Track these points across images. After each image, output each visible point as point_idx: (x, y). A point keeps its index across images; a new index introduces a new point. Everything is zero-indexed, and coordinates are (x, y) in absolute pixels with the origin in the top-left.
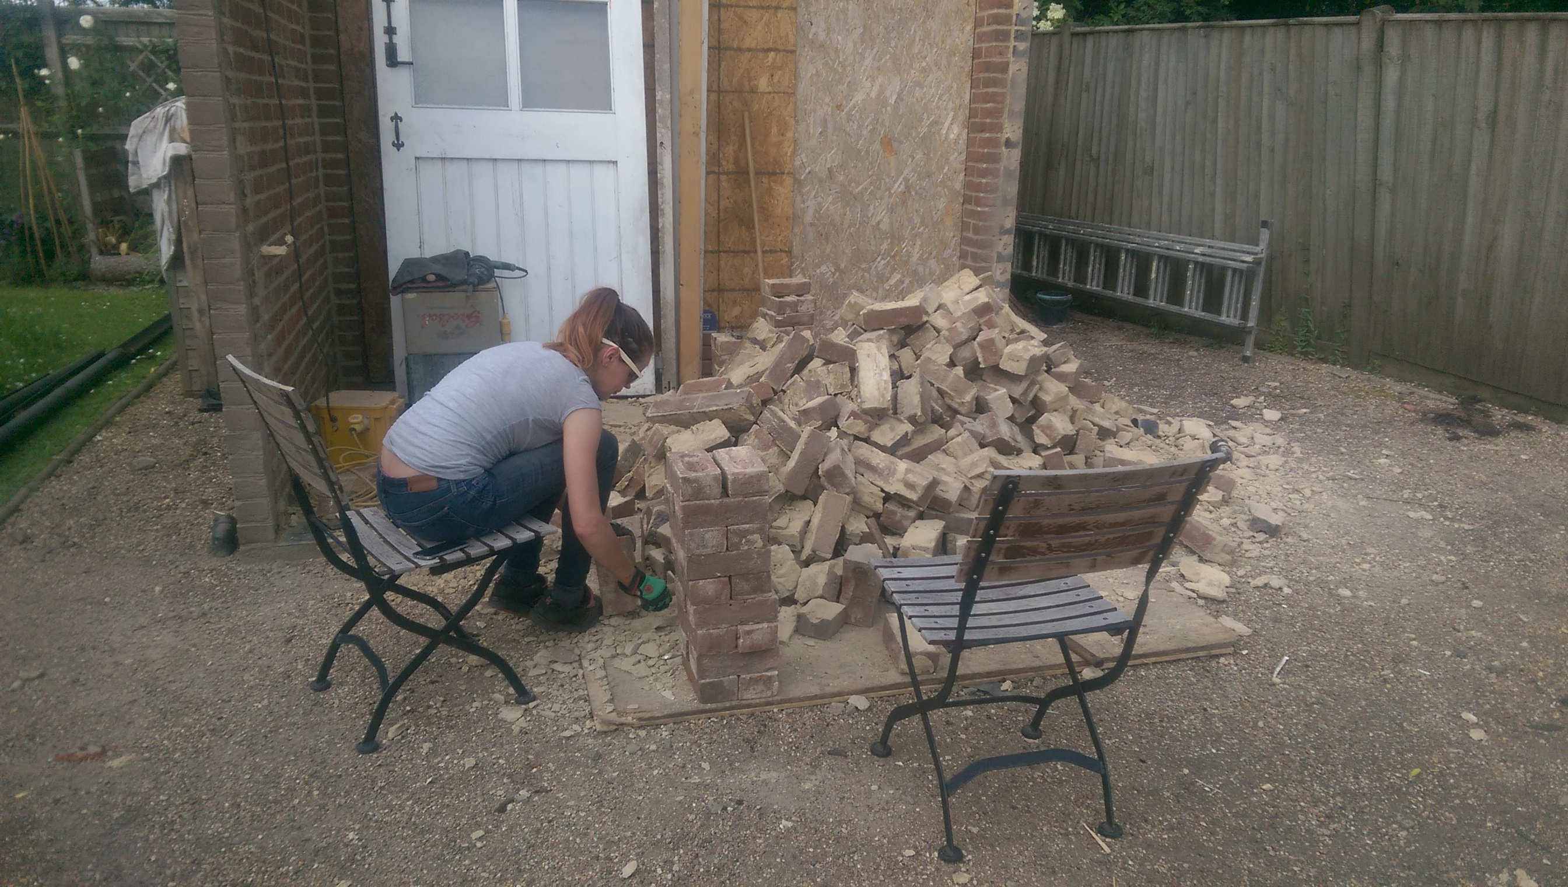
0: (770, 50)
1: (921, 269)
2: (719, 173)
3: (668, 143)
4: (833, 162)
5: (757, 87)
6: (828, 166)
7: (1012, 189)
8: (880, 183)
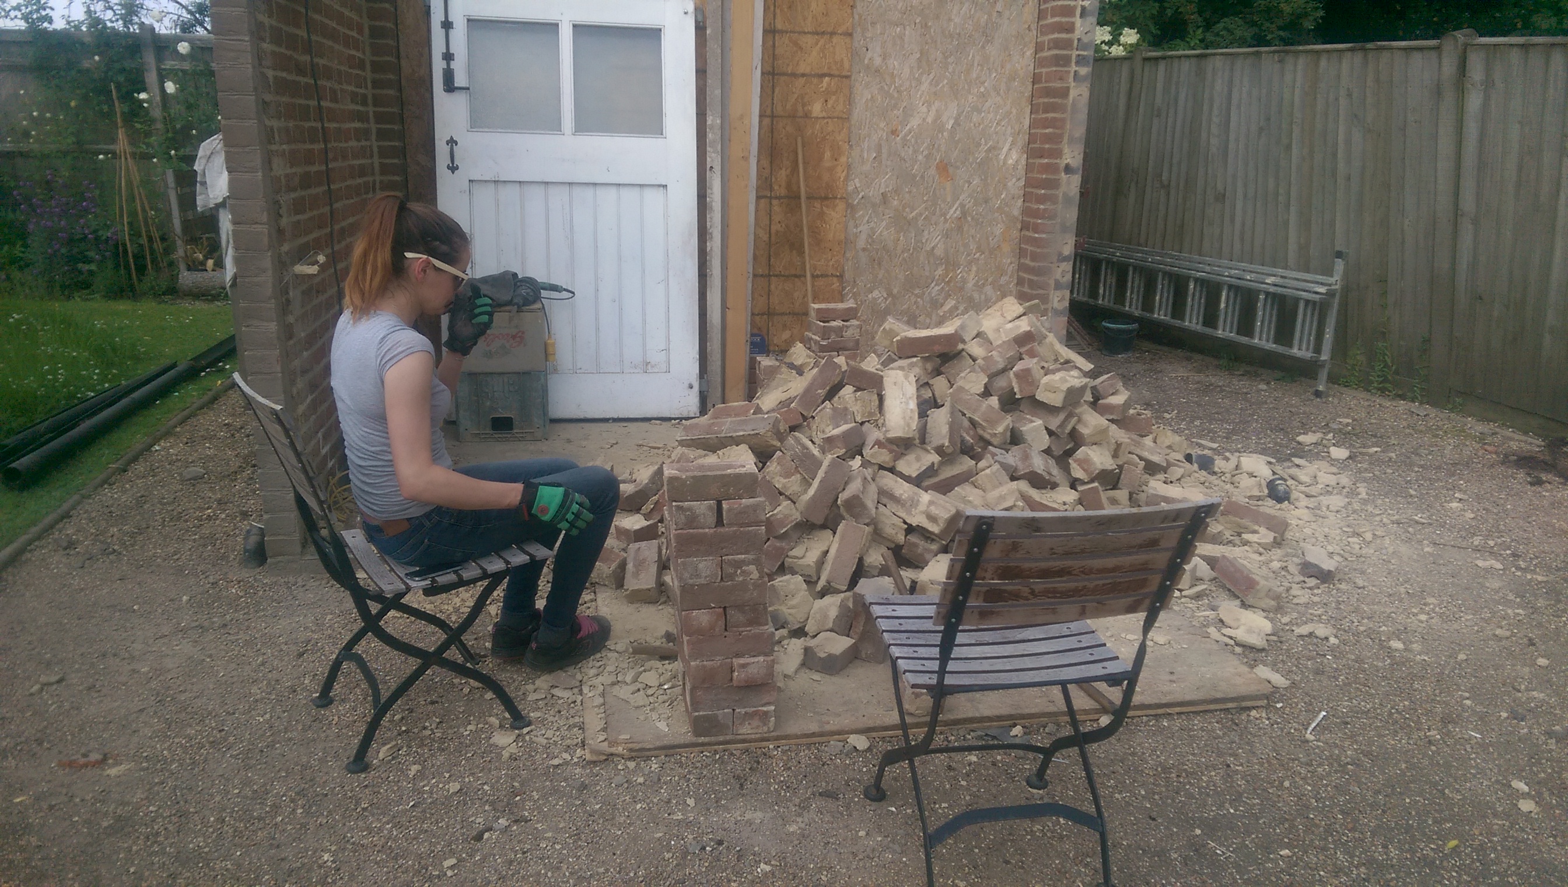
0: (824, 75)
1: (976, 296)
2: (771, 198)
3: (717, 168)
4: (887, 186)
5: (810, 112)
6: (883, 191)
7: (1071, 215)
8: (936, 208)
